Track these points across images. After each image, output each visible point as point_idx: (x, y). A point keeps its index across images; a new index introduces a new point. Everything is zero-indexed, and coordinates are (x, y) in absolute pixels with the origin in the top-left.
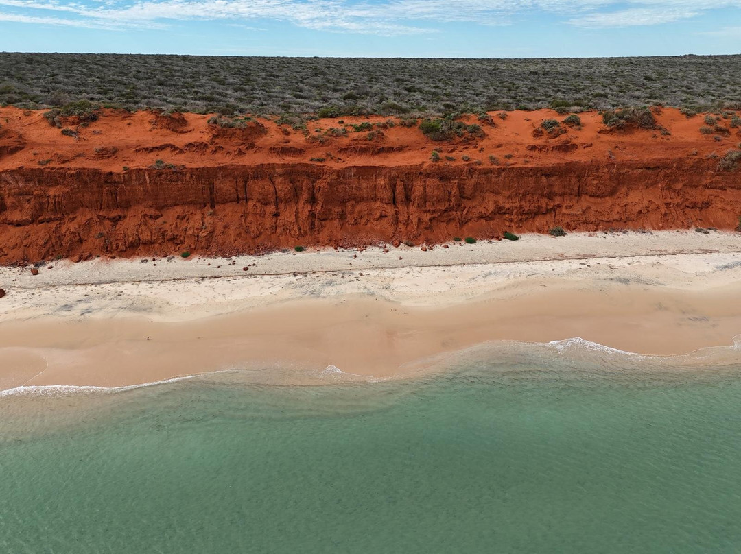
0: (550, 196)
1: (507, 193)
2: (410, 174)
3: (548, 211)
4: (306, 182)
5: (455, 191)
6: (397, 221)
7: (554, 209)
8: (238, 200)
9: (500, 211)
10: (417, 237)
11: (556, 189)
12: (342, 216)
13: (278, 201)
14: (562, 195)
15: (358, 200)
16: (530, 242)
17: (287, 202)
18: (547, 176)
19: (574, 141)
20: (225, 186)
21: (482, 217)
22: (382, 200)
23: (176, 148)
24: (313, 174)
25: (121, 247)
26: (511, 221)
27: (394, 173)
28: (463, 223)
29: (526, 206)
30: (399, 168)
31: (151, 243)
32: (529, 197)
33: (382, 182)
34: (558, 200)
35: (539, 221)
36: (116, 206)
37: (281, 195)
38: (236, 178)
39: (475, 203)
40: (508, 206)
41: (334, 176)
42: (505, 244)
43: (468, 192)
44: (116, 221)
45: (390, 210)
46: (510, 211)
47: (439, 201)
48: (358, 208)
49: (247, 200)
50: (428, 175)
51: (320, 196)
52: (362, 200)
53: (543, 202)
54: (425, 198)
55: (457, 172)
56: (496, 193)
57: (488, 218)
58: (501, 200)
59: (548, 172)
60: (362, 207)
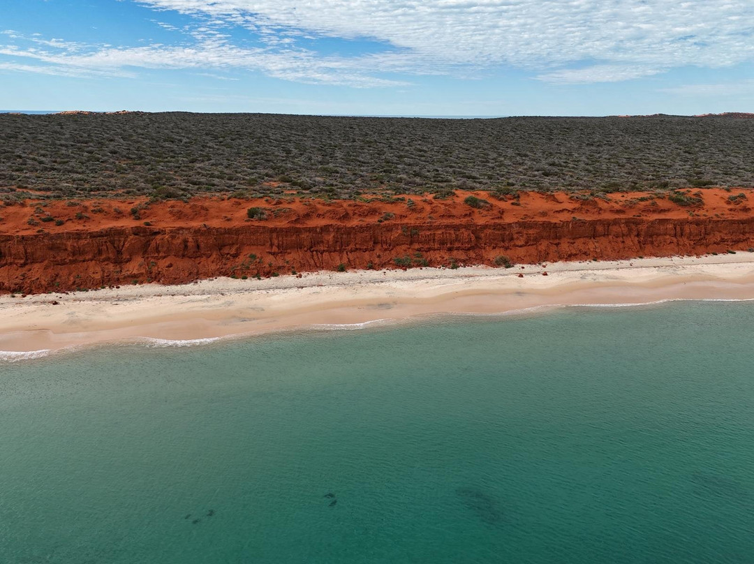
0: (744, 233)
1: (725, 232)
2: (682, 223)
3: (744, 240)
4: (633, 226)
5: (703, 231)
6: (678, 244)
7: (746, 240)
8: (604, 235)
9: (723, 240)
10: (690, 252)
11: (747, 230)
12: (652, 243)
13: (623, 235)
14: (749, 233)
15: (658, 235)
16: (740, 255)
17: (627, 236)
18: (742, 224)
19: (748, 207)
20: (600, 228)
21: (715, 243)
22: (670, 235)
23: (569, 211)
24: (637, 223)
25: (565, 257)
26: (728, 245)
27: (676, 222)
28: (707, 246)
29: (734, 238)
30: (678, 220)
31: (576, 255)
32: (734, 234)
33: (671, 226)
34: (747, 235)
35: (741, 245)
36: (556, 238)
37: (624, 232)
38: (604, 225)
39: (711, 236)
40: (726, 238)
41: (650, 224)
42: (730, 255)
43: (708, 232)
44: (557, 244)
45: (675, 240)
46: (727, 241)
47: (696, 235)
48: (658, 239)
49: (608, 235)
50: (691, 223)
51: (643, 233)
52: (660, 235)
53: (741, 236)
54: (690, 233)
55: (703, 222)
56: (720, 232)
57: (718, 244)
58: (723, 235)
59: (743, 222)
60: (660, 238)
